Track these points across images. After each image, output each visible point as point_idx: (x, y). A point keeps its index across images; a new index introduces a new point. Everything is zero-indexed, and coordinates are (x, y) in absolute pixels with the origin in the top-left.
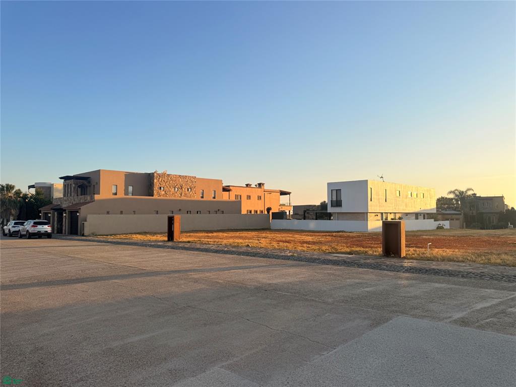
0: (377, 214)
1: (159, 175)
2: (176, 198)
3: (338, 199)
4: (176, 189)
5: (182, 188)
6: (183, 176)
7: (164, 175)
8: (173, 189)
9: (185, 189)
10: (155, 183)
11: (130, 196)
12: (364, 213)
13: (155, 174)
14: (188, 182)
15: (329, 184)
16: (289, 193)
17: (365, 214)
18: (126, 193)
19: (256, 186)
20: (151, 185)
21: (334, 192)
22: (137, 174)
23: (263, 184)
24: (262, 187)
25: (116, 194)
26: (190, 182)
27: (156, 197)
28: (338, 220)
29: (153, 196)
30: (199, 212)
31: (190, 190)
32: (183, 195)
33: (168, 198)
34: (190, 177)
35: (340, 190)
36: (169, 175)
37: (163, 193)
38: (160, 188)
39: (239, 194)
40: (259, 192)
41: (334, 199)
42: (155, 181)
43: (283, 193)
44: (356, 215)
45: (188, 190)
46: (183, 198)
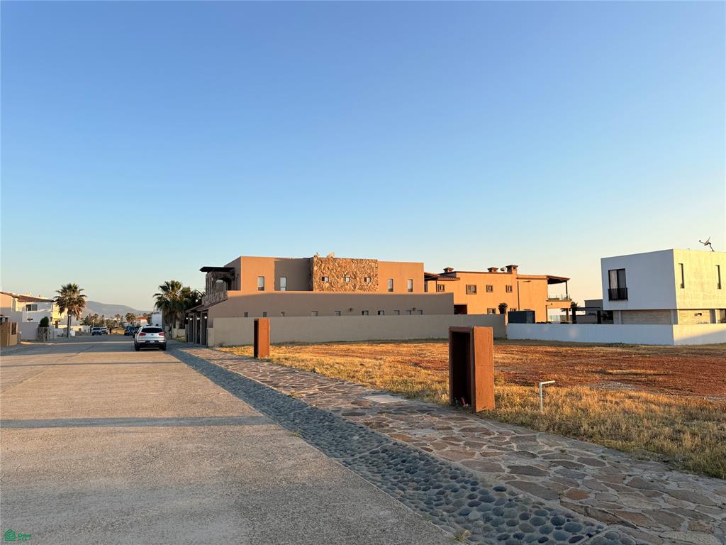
0: (700, 312)
1: (320, 259)
2: (347, 292)
3: (621, 287)
4: (347, 279)
5: (355, 278)
6: (357, 260)
7: (328, 260)
8: (342, 279)
9: (360, 279)
10: (314, 272)
11: (283, 290)
12: (669, 310)
13: (315, 259)
14: (366, 268)
15: (604, 261)
16: (565, 280)
17: (672, 312)
18: (277, 287)
19: (502, 270)
20: (310, 275)
21: (614, 276)
22: (292, 260)
23: (515, 267)
24: (513, 272)
25: (262, 289)
26: (368, 268)
27: (316, 291)
28: (623, 324)
29: (312, 290)
30: (381, 313)
31: (368, 279)
32: (357, 287)
33: (335, 292)
34: (368, 260)
35: (624, 269)
36: (335, 259)
37: (327, 285)
38: (323, 279)
39: (474, 284)
40: (509, 280)
41: (614, 286)
42: (315, 268)
43: (552, 280)
44: (654, 314)
45: (365, 280)
46: (358, 292)
